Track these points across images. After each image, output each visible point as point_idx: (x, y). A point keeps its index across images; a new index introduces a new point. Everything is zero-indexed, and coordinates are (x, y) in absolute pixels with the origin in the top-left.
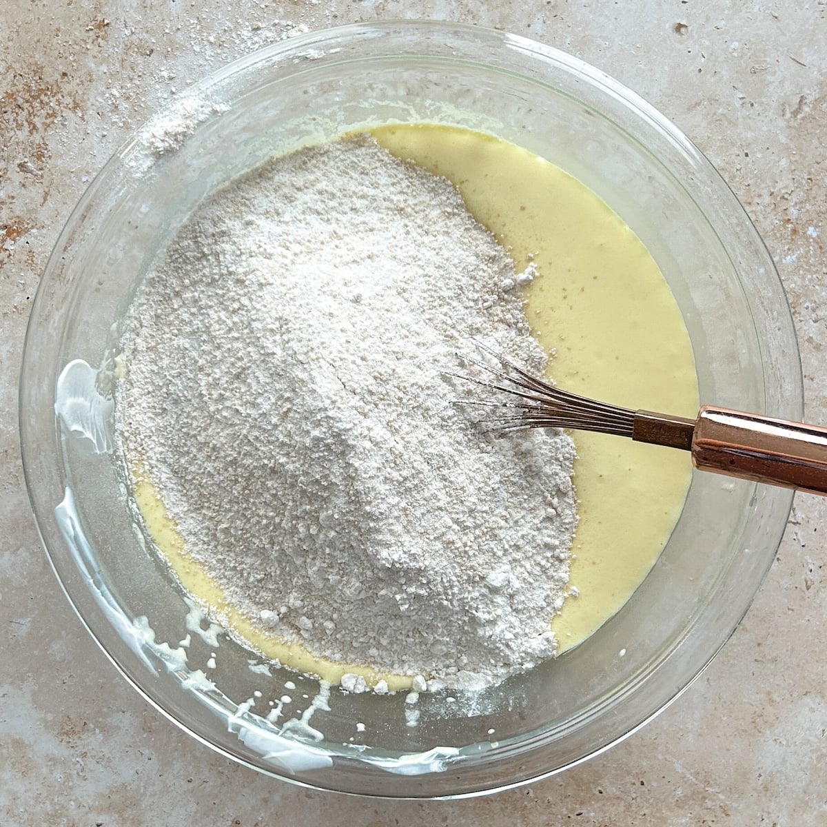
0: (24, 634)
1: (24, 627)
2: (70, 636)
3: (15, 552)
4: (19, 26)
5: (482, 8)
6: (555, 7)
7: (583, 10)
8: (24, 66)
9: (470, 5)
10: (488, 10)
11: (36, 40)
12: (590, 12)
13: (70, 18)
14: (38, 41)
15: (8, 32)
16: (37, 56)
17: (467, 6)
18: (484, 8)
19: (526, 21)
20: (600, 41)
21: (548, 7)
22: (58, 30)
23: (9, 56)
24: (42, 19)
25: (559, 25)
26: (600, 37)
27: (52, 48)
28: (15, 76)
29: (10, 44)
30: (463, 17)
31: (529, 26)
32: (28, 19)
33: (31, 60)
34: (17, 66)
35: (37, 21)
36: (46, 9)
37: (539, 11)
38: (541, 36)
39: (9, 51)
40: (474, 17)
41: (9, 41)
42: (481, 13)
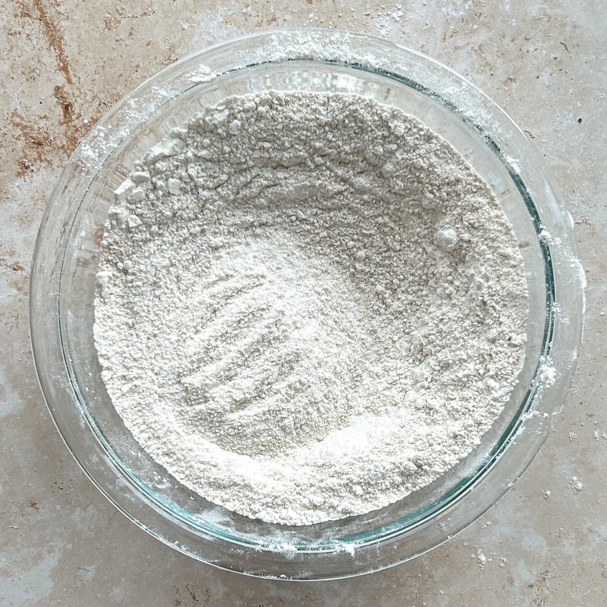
0: (90, 579)
1: (90, 574)
2: (128, 583)
3: (84, 509)
4: (105, 62)
5: (499, 61)
6: (560, 62)
7: (585, 66)
8: (108, 96)
9: (488, 58)
10: (504, 63)
11: (118, 74)
12: (591, 68)
13: (148, 56)
14: (121, 75)
15: (95, 67)
16: (119, 88)
17: (485, 59)
18: (500, 61)
19: (535, 74)
20: (598, 93)
21: (555, 62)
22: (138, 66)
23: (95, 87)
24: (124, 56)
25: (564, 78)
26: (598, 89)
27: (132, 82)
28: (100, 105)
29: (97, 76)
30: (482, 68)
31: (538, 77)
32: (113, 56)
33: (114, 91)
34: (102, 96)
35: (120, 58)
36: (128, 48)
37: (547, 65)
38: (547, 87)
39: (96, 82)
40: (491, 69)
41: (96, 74)
42: (497, 65)
